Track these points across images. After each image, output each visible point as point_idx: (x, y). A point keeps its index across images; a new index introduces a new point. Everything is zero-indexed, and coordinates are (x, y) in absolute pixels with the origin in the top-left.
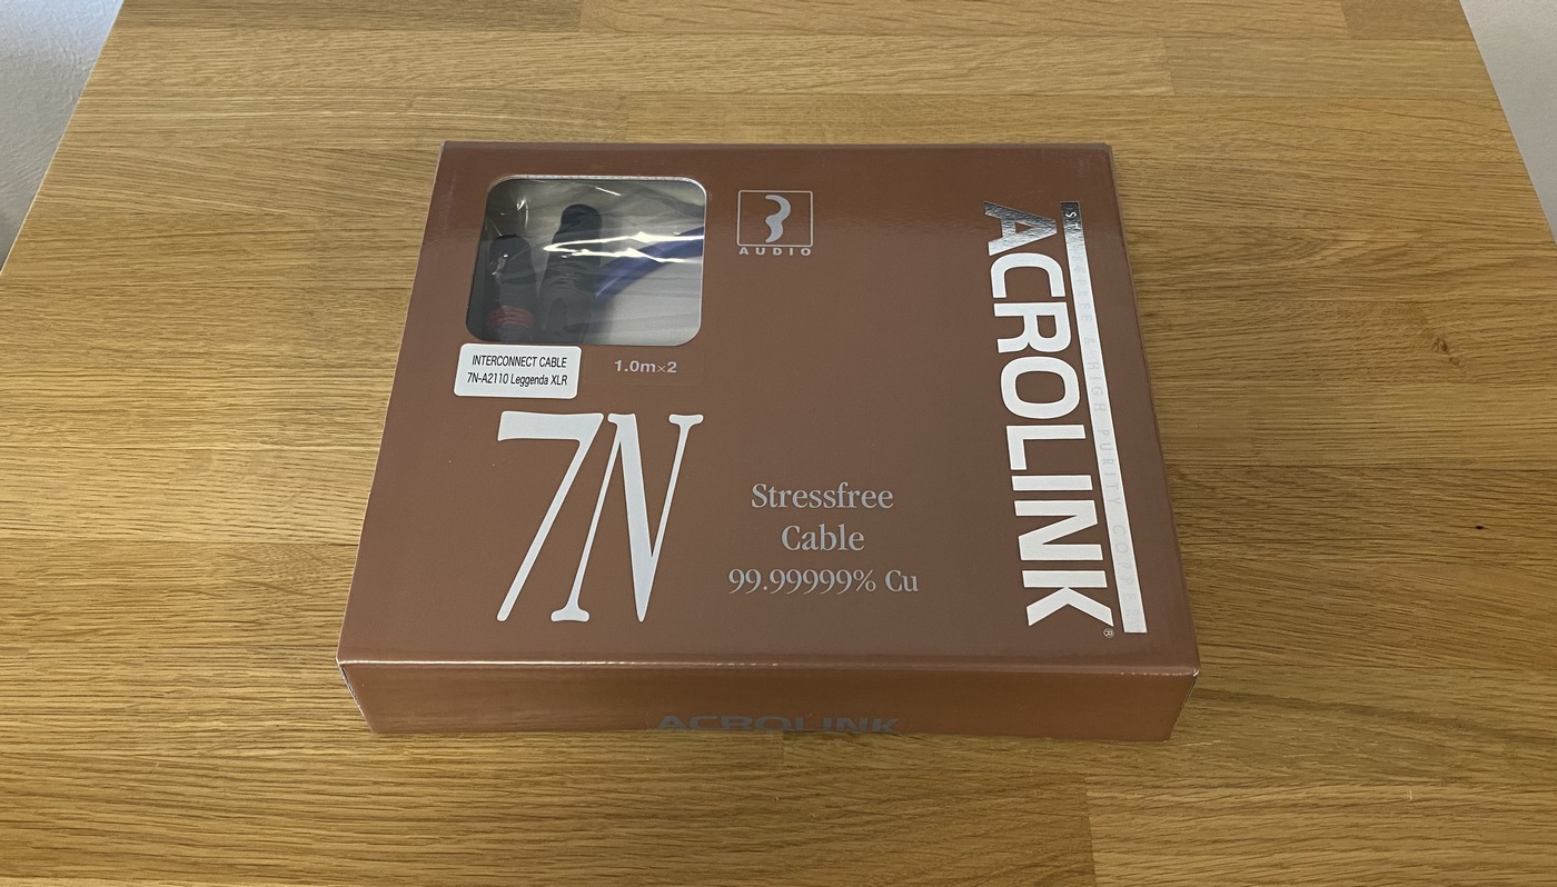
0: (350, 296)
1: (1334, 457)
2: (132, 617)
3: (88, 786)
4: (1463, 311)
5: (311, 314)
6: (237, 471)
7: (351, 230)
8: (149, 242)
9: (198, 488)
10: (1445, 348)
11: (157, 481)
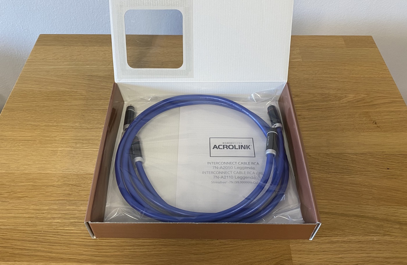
0: (94, 111)
1: (349, 151)
2: (36, 193)
3: (24, 237)
4: (380, 114)
5: (84, 116)
6: (64, 155)
7: (94, 95)
8: (42, 98)
9: (54, 160)
10: (376, 123)
11: (43, 158)
